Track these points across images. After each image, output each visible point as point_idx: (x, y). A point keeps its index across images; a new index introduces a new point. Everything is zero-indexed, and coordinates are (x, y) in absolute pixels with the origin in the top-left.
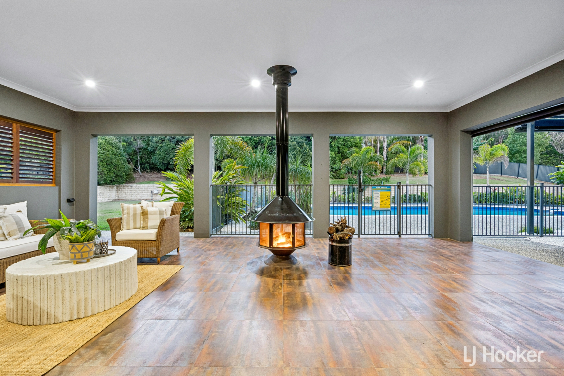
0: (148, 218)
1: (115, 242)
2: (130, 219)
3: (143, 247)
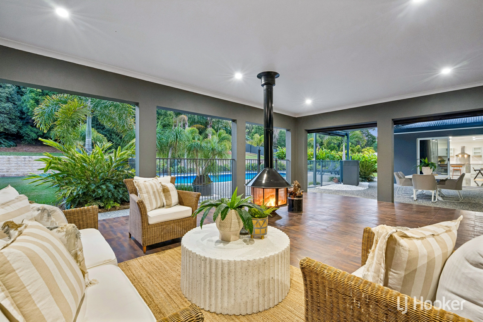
0: (170, 195)
1: (148, 227)
2: (152, 198)
3: (181, 226)
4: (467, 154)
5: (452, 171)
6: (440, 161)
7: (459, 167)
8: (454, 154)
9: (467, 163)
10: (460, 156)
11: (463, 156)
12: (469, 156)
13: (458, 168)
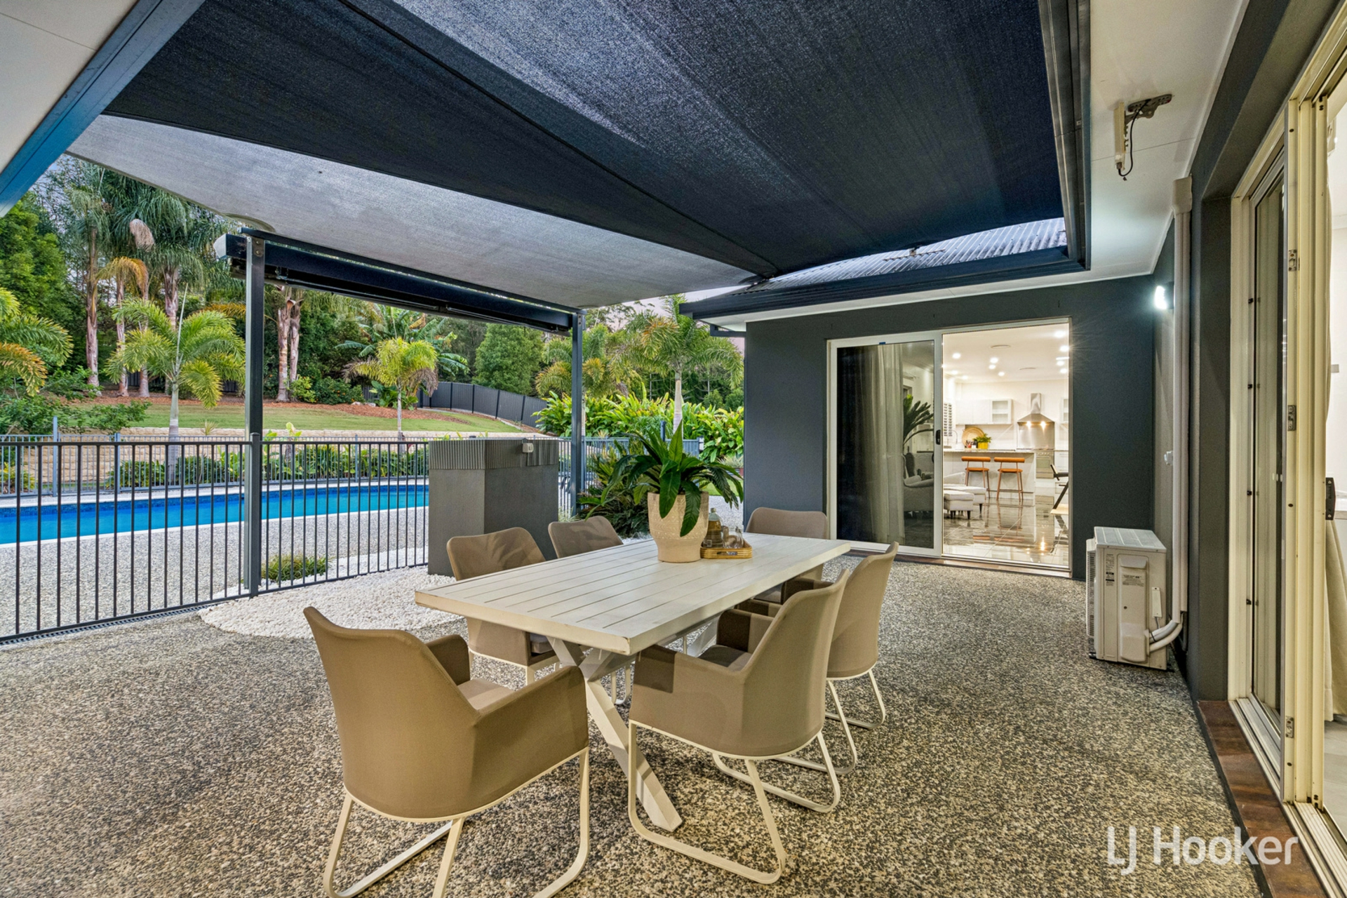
4: (1045, 419)
5: (996, 475)
6: (976, 443)
7: (1017, 462)
8: (1012, 420)
9: (1047, 447)
10: (1029, 424)
11: (1036, 425)
12: (1052, 424)
13: (1012, 466)
